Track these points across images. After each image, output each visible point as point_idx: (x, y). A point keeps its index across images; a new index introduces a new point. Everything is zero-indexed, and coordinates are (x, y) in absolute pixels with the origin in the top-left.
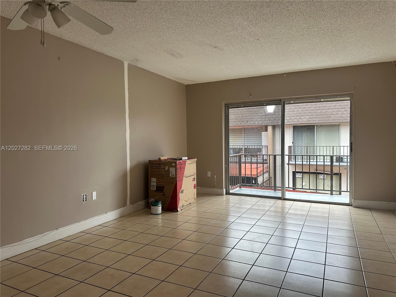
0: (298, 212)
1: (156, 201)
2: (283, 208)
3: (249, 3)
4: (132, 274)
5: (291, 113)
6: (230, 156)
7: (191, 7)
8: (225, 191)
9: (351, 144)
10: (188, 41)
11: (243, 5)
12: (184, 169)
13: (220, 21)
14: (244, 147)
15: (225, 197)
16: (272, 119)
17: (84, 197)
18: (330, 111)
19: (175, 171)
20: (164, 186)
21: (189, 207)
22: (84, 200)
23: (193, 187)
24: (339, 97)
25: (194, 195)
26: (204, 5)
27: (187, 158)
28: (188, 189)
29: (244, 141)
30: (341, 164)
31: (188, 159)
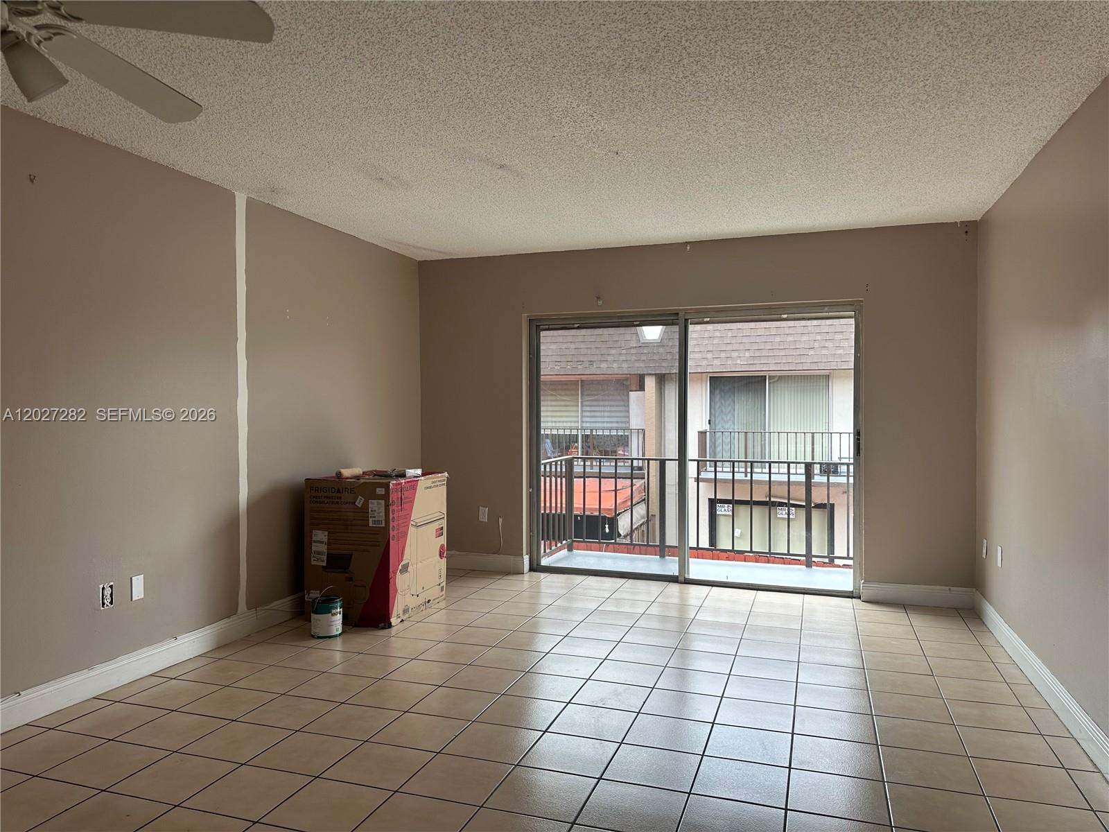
0: (724, 619)
1: (324, 598)
2: (683, 607)
3: (592, 58)
4: (252, 823)
5: (706, 342)
6: (542, 462)
7: (433, 59)
8: (528, 562)
9: (857, 434)
10: (423, 146)
11: (575, 62)
12: (412, 502)
13: (514, 99)
14: (581, 432)
15: (527, 577)
16: (656, 357)
17: (106, 593)
18: (805, 338)
19: (386, 509)
20: (351, 556)
21: (424, 612)
22: (106, 601)
23: (438, 553)
24: (826, 309)
25: (437, 576)
26: (470, 54)
27: (419, 472)
28: (424, 560)
29: (582, 417)
30: (833, 479)
31: (423, 475)
